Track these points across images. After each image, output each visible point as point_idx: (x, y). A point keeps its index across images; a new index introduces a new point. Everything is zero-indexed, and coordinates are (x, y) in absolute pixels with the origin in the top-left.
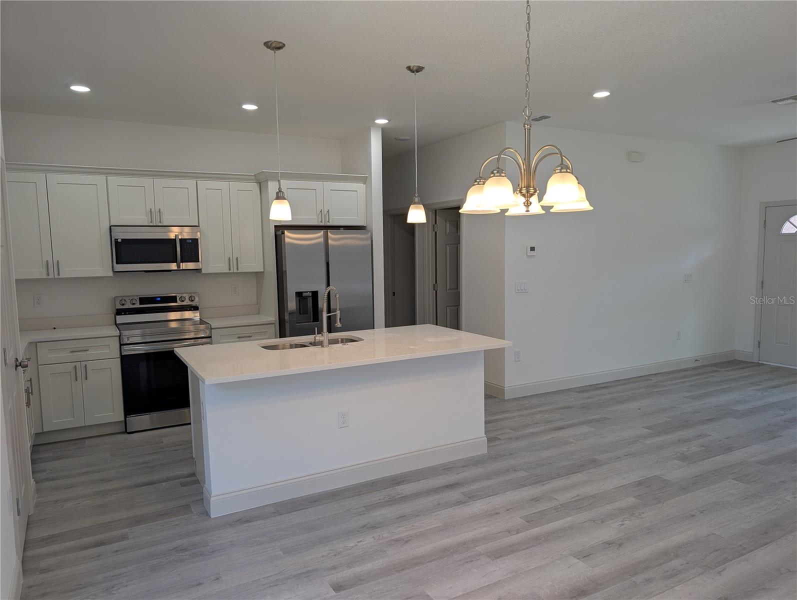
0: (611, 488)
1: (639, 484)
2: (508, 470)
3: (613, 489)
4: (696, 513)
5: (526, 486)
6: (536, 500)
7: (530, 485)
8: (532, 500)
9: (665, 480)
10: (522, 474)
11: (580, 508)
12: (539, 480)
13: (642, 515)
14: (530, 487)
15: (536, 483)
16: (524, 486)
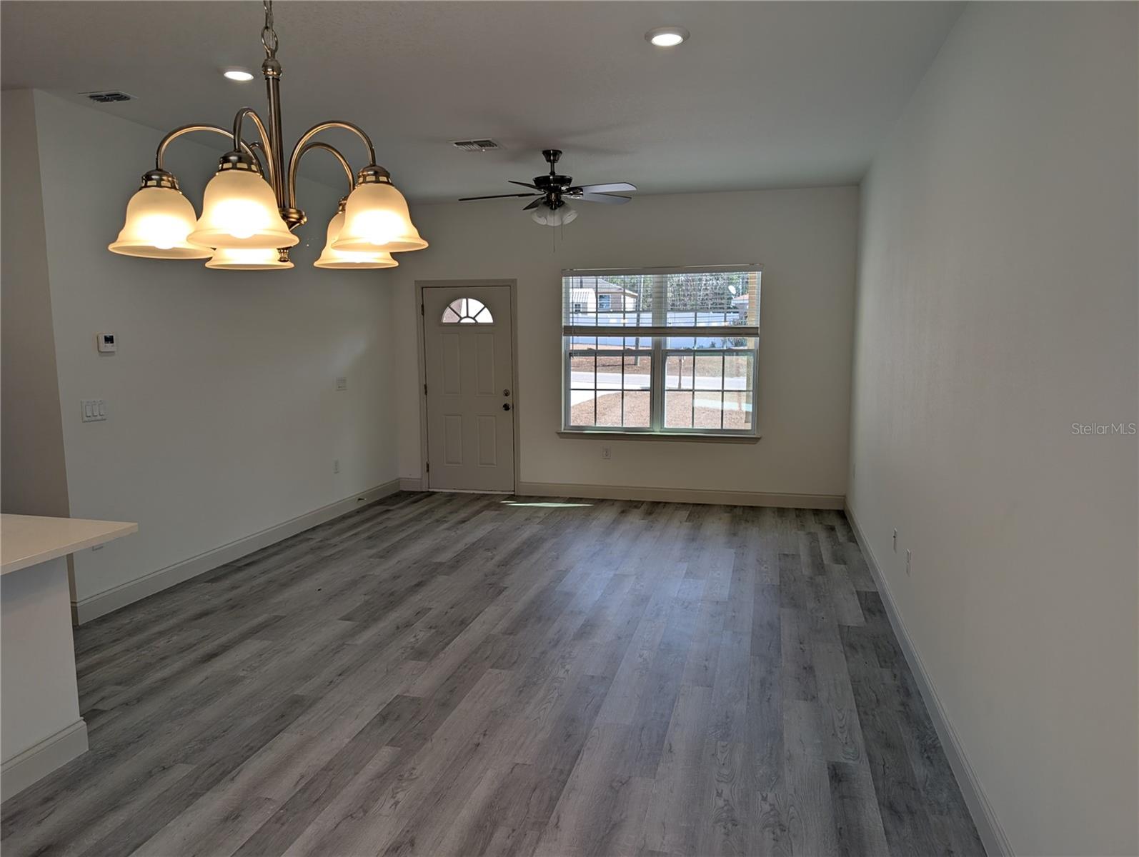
0: (347, 741)
1: (383, 718)
2: (150, 774)
3: (350, 742)
4: (479, 739)
5: (201, 795)
6: (233, 816)
7: (208, 790)
8: (226, 819)
9: (413, 699)
10: (181, 772)
11: (316, 801)
12: (220, 774)
13: (414, 772)
14: (209, 793)
15: (218, 781)
16: (196, 796)
